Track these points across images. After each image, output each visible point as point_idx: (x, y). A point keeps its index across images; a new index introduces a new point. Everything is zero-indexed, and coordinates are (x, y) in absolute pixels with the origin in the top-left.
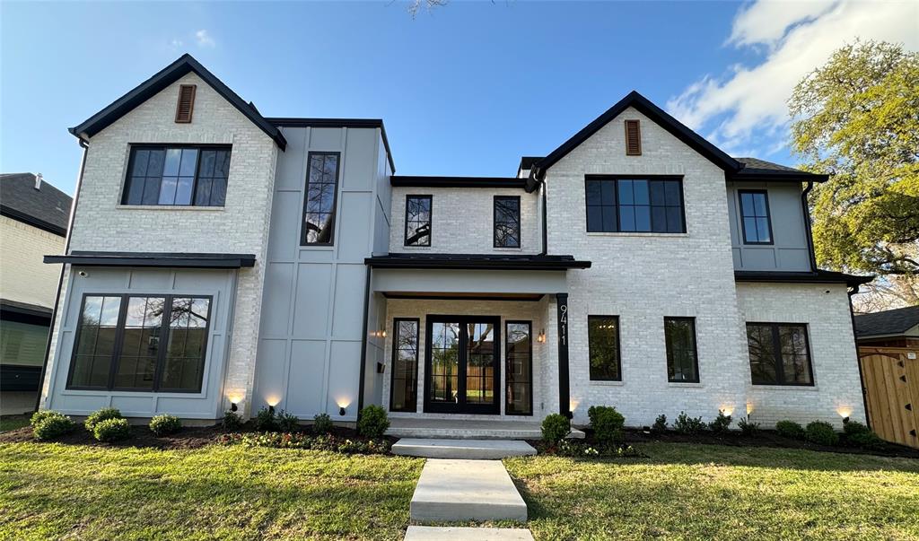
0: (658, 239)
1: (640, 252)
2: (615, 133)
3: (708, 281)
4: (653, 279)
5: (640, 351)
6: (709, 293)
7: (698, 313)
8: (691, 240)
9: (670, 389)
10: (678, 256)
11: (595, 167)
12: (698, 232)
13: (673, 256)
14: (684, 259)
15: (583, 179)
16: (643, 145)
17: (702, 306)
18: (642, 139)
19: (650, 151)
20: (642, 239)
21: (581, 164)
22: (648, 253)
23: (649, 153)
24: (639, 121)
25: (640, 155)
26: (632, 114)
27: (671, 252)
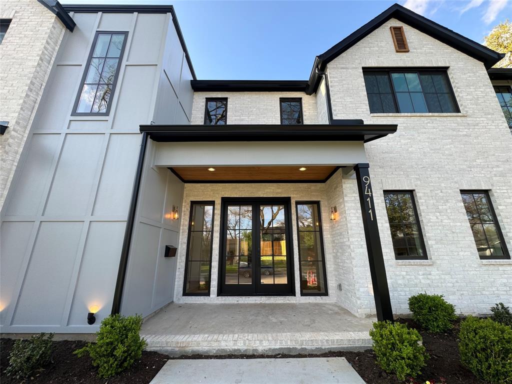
0: (438, 118)
1: (424, 130)
2: (383, 36)
3: (494, 155)
4: (441, 155)
5: (443, 226)
6: (498, 166)
7: (492, 185)
8: (469, 119)
9: (485, 268)
10: (460, 133)
11: (370, 61)
12: (474, 112)
13: (455, 133)
14: (466, 135)
15: (361, 71)
16: (409, 45)
17: (494, 178)
18: (408, 41)
19: (415, 49)
20: (423, 119)
21: (357, 59)
22: (431, 130)
23: (415, 51)
24: (402, 27)
25: (408, 51)
26: (395, 23)
27: (453, 130)
